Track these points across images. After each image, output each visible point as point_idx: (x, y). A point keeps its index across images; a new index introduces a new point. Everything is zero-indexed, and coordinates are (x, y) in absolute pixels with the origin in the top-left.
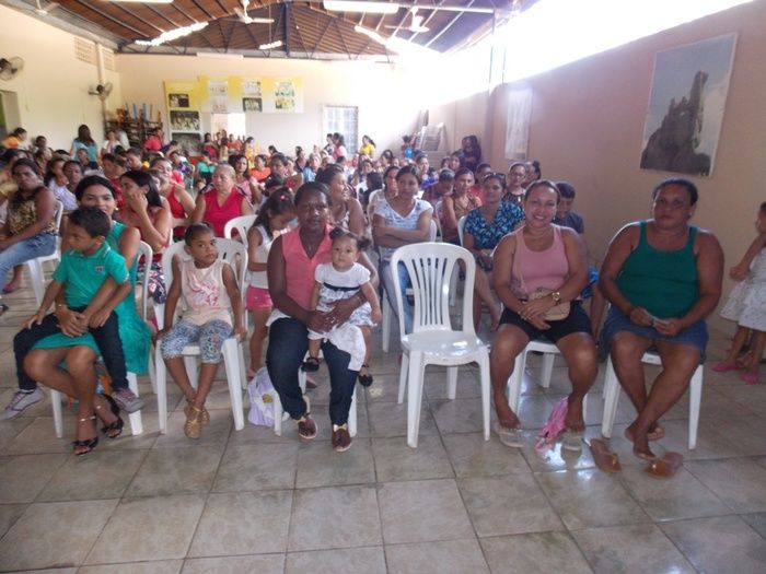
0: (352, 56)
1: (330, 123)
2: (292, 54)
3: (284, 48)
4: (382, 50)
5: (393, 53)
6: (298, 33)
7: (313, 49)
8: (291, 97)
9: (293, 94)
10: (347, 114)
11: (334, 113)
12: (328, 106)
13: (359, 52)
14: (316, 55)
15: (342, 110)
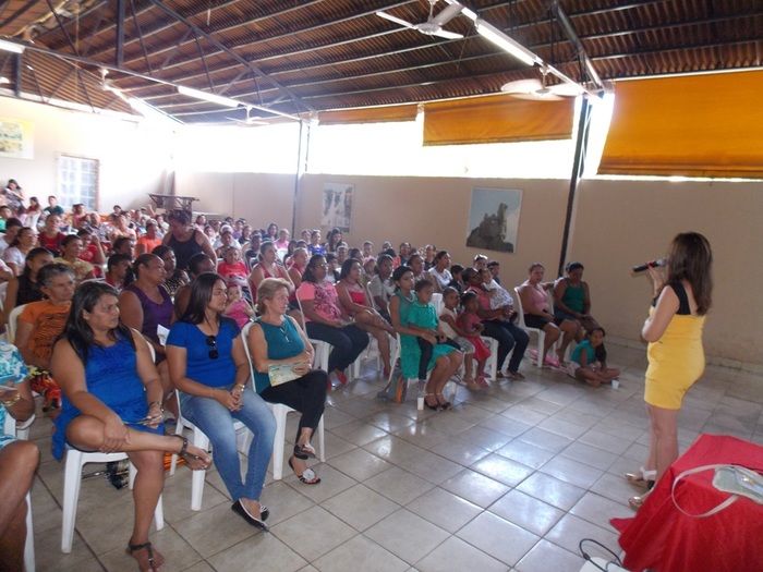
0: (96, 109)
1: (65, 174)
2: (23, 94)
3: (13, 87)
4: (128, 109)
5: (138, 114)
6: (33, 76)
7: (50, 95)
8: (17, 141)
9: (20, 137)
10: (84, 166)
11: (69, 163)
12: (65, 155)
13: (103, 106)
14: (53, 101)
15: (79, 162)
